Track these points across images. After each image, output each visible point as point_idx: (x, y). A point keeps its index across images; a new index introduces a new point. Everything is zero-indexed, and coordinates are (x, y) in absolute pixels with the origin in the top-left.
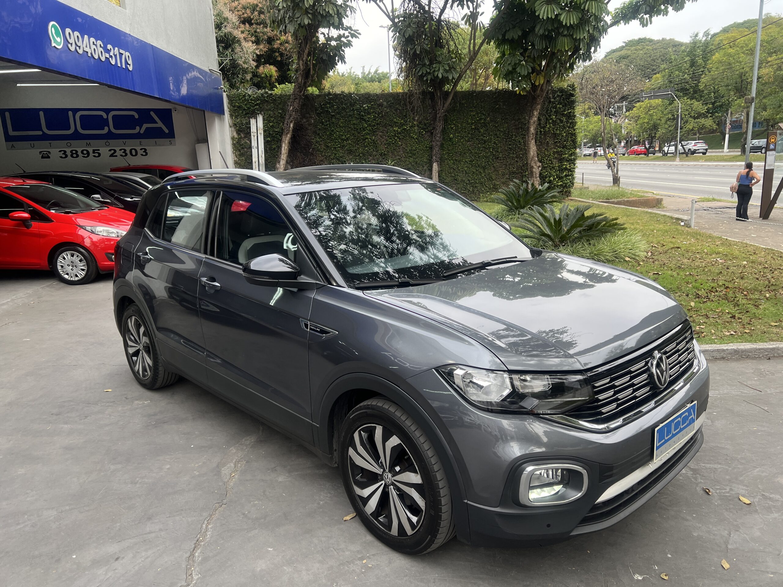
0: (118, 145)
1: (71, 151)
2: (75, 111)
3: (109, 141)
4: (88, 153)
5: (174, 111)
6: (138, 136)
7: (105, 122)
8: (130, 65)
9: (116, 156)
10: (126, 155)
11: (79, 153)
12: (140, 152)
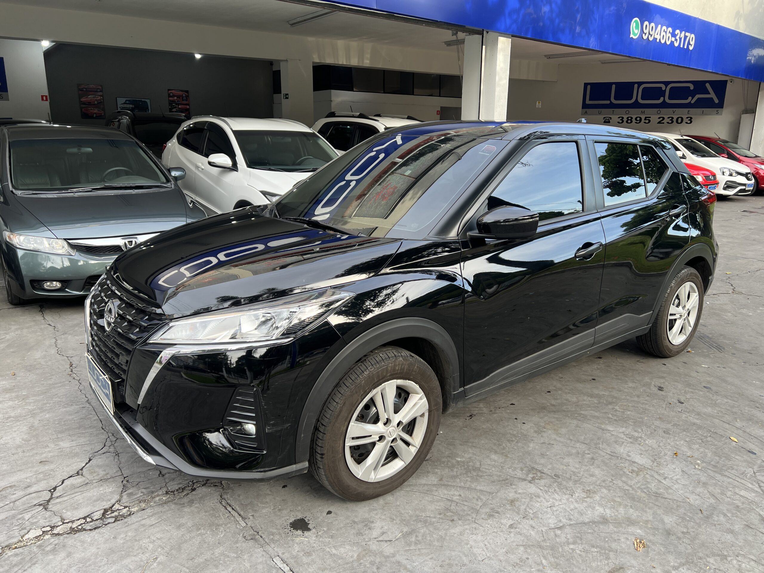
0: (667, 113)
1: (628, 118)
2: (640, 84)
3: (661, 109)
4: (641, 118)
5: (730, 83)
6: (689, 106)
7: (663, 93)
8: (691, 45)
9: (663, 123)
10: (672, 122)
11: (634, 120)
12: (685, 120)
